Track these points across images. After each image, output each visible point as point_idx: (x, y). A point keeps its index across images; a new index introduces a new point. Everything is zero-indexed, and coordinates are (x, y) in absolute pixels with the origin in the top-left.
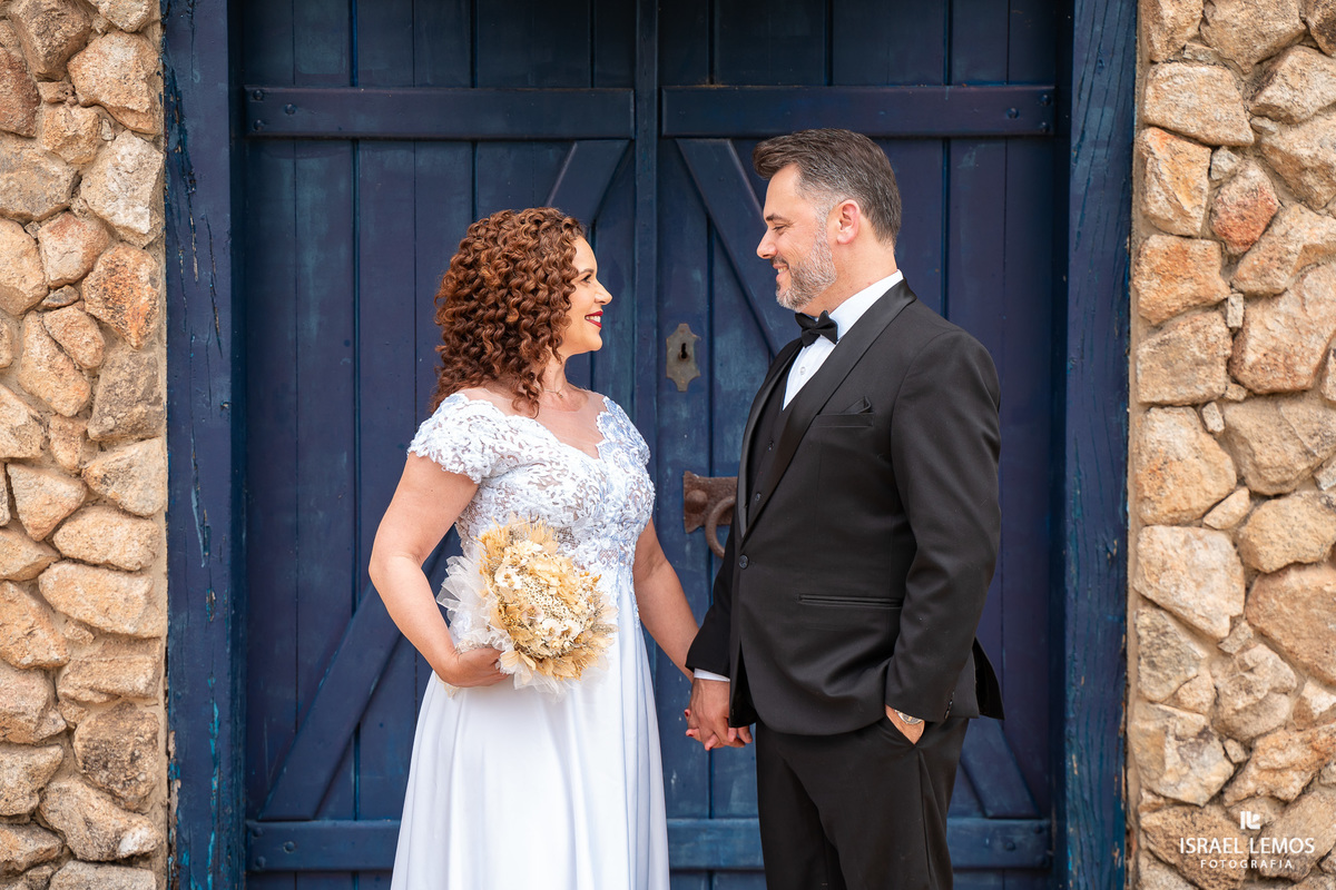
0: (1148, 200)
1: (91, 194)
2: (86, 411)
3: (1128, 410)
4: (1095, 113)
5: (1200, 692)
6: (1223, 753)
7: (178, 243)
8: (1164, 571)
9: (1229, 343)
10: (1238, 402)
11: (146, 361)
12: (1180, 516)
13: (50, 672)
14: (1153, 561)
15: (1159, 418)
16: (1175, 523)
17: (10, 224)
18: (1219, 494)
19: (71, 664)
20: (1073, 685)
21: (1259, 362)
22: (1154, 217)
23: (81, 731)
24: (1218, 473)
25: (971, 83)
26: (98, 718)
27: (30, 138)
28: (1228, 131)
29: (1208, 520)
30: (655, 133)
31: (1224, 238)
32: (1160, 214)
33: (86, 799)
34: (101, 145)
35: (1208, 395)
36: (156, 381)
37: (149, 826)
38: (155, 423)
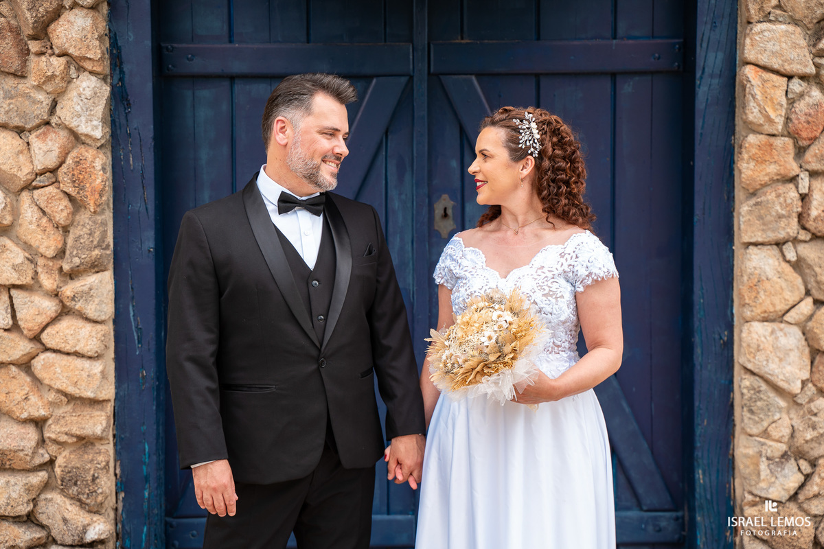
0: (747, 112)
1: (64, 113)
2: (61, 254)
3: (734, 248)
4: (711, 56)
5: (782, 429)
6: (797, 468)
7: (120, 145)
8: (758, 351)
9: (800, 203)
10: (805, 242)
11: (100, 221)
12: (769, 316)
13: (39, 423)
14: (752, 345)
15: (755, 252)
16: (765, 320)
17: (11, 133)
18: (794, 301)
19: (53, 418)
20: (699, 425)
21: (819, 216)
22: (751, 123)
23: (60, 461)
24: (793, 288)
25: (629, 38)
26: (71, 453)
27: (23, 77)
28: (799, 67)
29: (786, 317)
30: (426, 72)
31: (796, 136)
32: (755, 120)
33: (63, 505)
34: (70, 81)
35: (786, 237)
36: (106, 235)
37: (105, 522)
38: (106, 261)
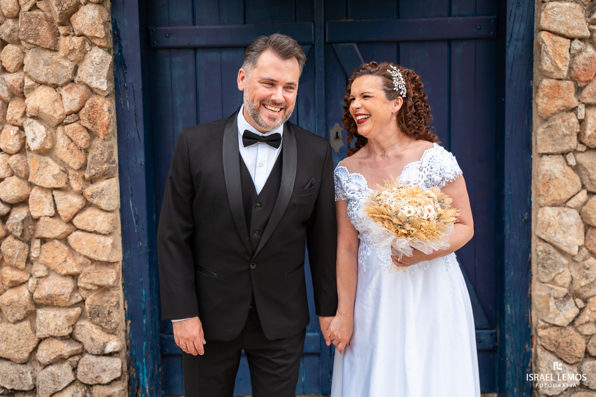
0: (542, 63)
1: (82, 75)
2: (83, 167)
3: (532, 157)
4: (517, 26)
5: (565, 278)
6: (574, 304)
7: (120, 95)
8: (549, 227)
9: (578, 126)
10: (582, 152)
11: (108, 145)
12: (556, 203)
13: (74, 277)
14: (545, 223)
15: (547, 159)
16: (554, 205)
17: (49, 88)
18: (574, 193)
19: (83, 273)
20: (508, 275)
21: (592, 134)
22: (545, 71)
23: (88, 301)
24: (573, 184)
25: (460, 16)
26: (95, 296)
27: (56, 51)
28: (578, 32)
29: (569, 204)
30: (323, 41)
31: (576, 79)
32: (548, 69)
33: (91, 329)
34: (86, 53)
35: (569, 149)
36: (113, 154)
37: (117, 340)
38: (113, 172)
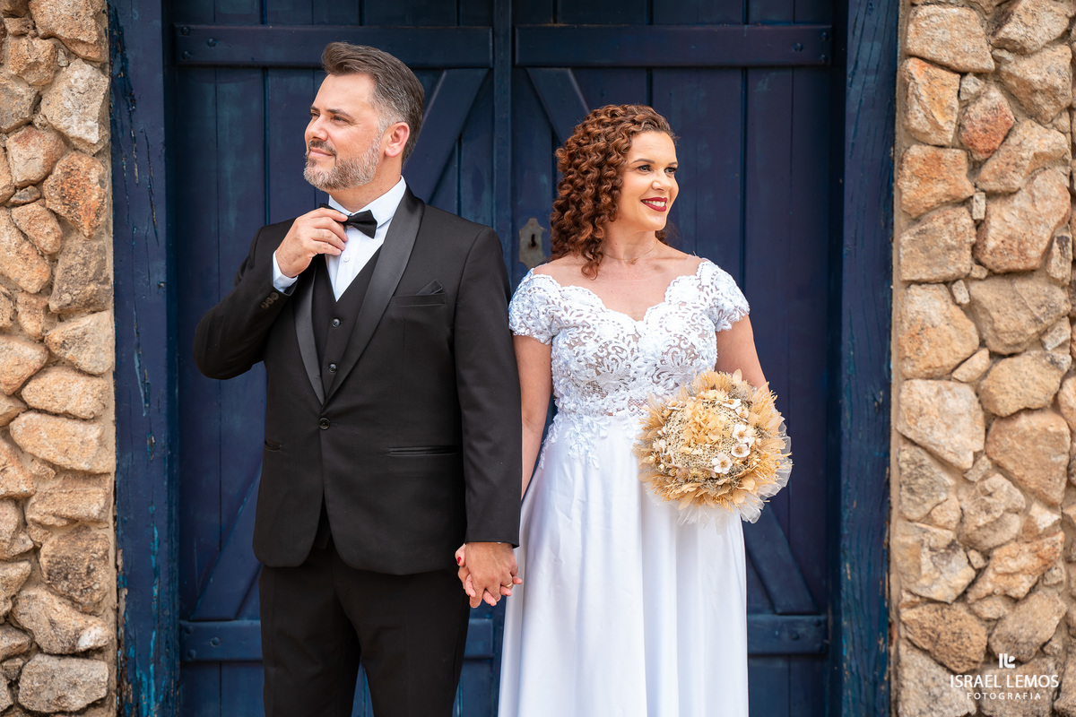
0: (910, 116)
1: (50, 110)
2: (47, 289)
3: (892, 287)
4: (866, 46)
5: (949, 513)
6: (967, 561)
7: (122, 152)
8: (921, 416)
9: (974, 232)
10: (980, 280)
11: (96, 248)
12: (934, 372)
13: (20, 501)
14: (913, 408)
15: (918, 292)
16: (930, 377)
18: (965, 354)
19: (37, 495)
20: (847, 507)
21: (998, 247)
22: (915, 131)
23: (46, 549)
24: (964, 338)
25: (765, 23)
26: (60, 539)
28: (974, 61)
29: (957, 375)
30: (510, 64)
31: (971, 147)
32: (919, 128)
33: (50, 604)
34: (58, 70)
35: (957, 274)
36: (105, 265)
37: (102, 626)
38: (104, 298)
